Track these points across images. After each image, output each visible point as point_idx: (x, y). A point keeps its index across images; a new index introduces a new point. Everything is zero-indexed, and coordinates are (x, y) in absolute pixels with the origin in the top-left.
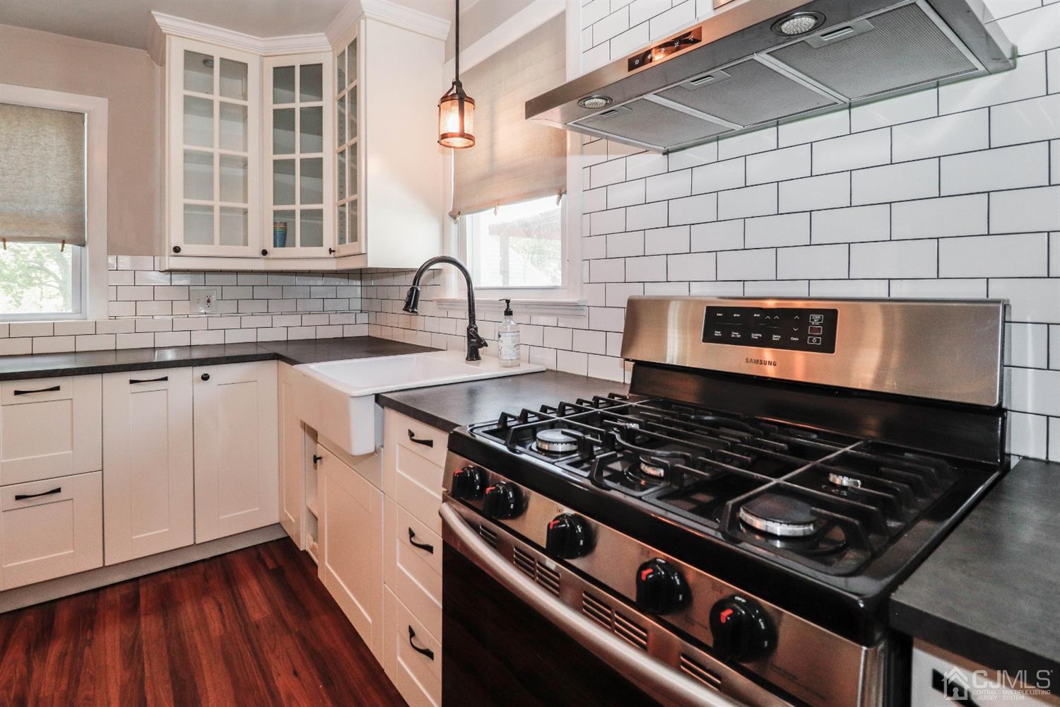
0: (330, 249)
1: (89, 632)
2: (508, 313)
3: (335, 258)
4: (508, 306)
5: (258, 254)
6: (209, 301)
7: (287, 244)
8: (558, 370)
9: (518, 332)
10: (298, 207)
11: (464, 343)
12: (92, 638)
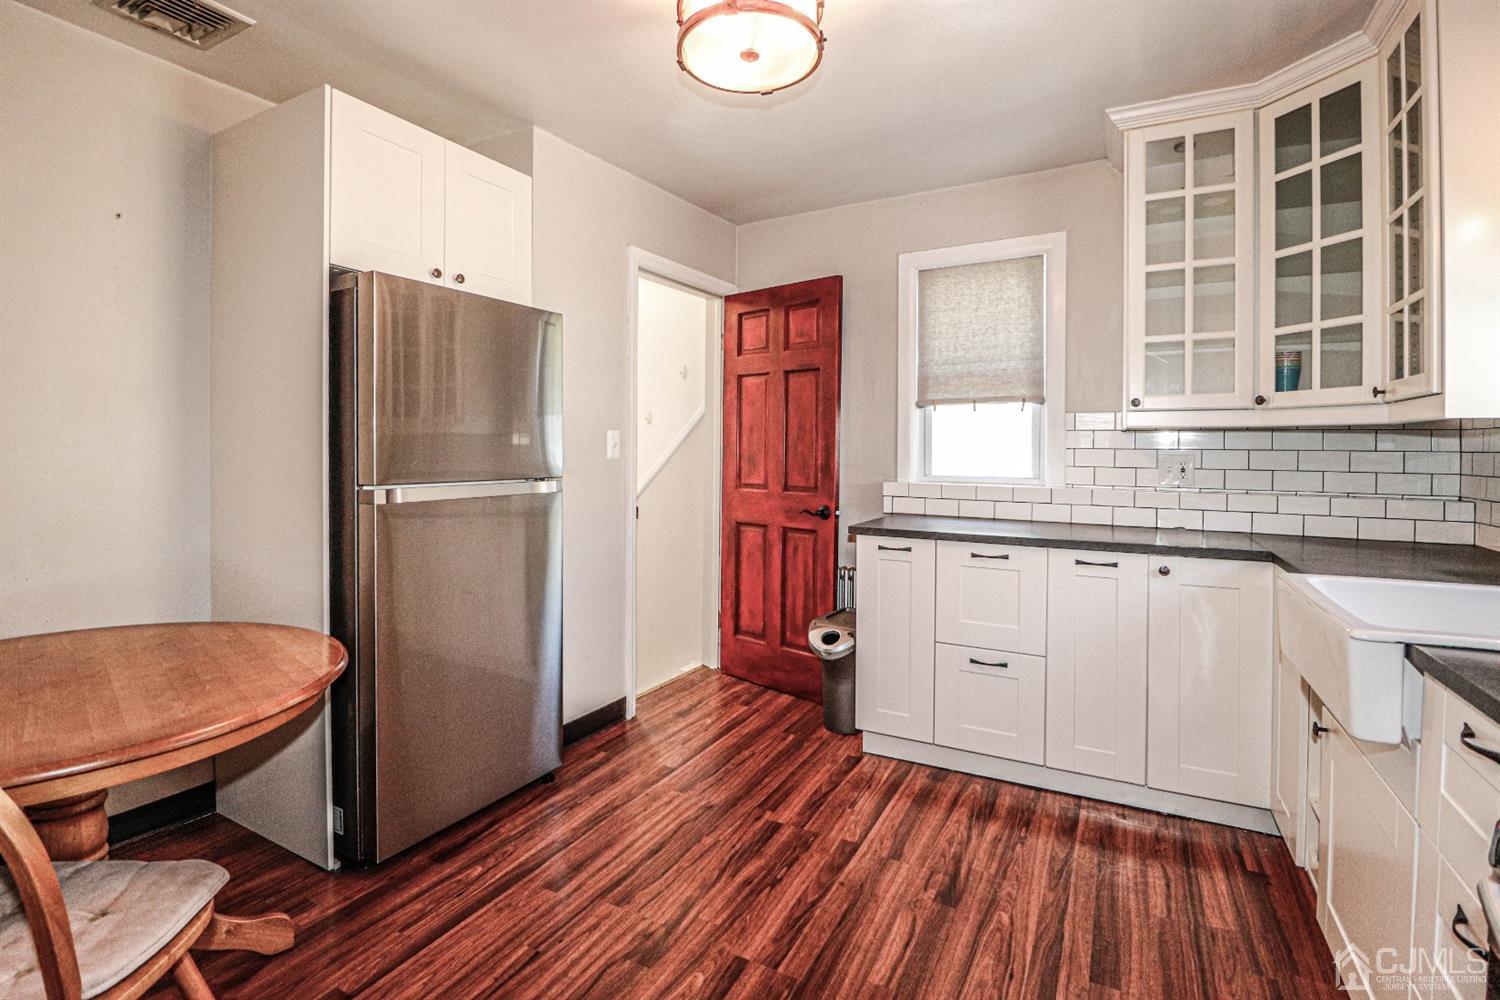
0: (1375, 388)
1: (1024, 829)
3: (1387, 403)
5: (1250, 403)
6: (1183, 470)
7: (1298, 386)
10: (1317, 325)
12: (1026, 837)
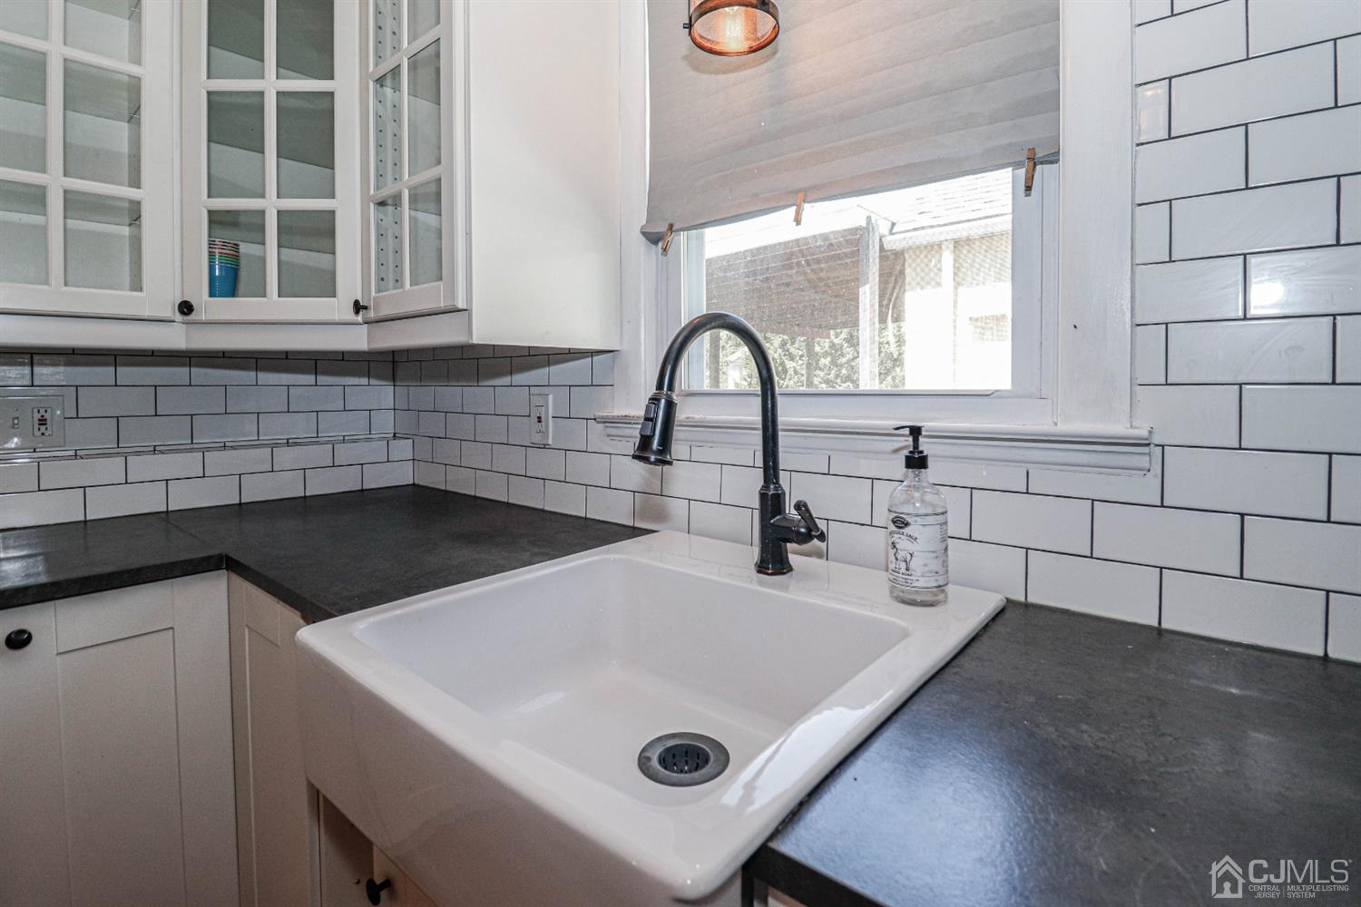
0: (356, 302)
2: (917, 461)
3: (368, 322)
4: (916, 441)
5: (170, 311)
6: (42, 421)
7: (242, 287)
8: (1031, 599)
9: (944, 513)
10: (271, 204)
11: (748, 523)
